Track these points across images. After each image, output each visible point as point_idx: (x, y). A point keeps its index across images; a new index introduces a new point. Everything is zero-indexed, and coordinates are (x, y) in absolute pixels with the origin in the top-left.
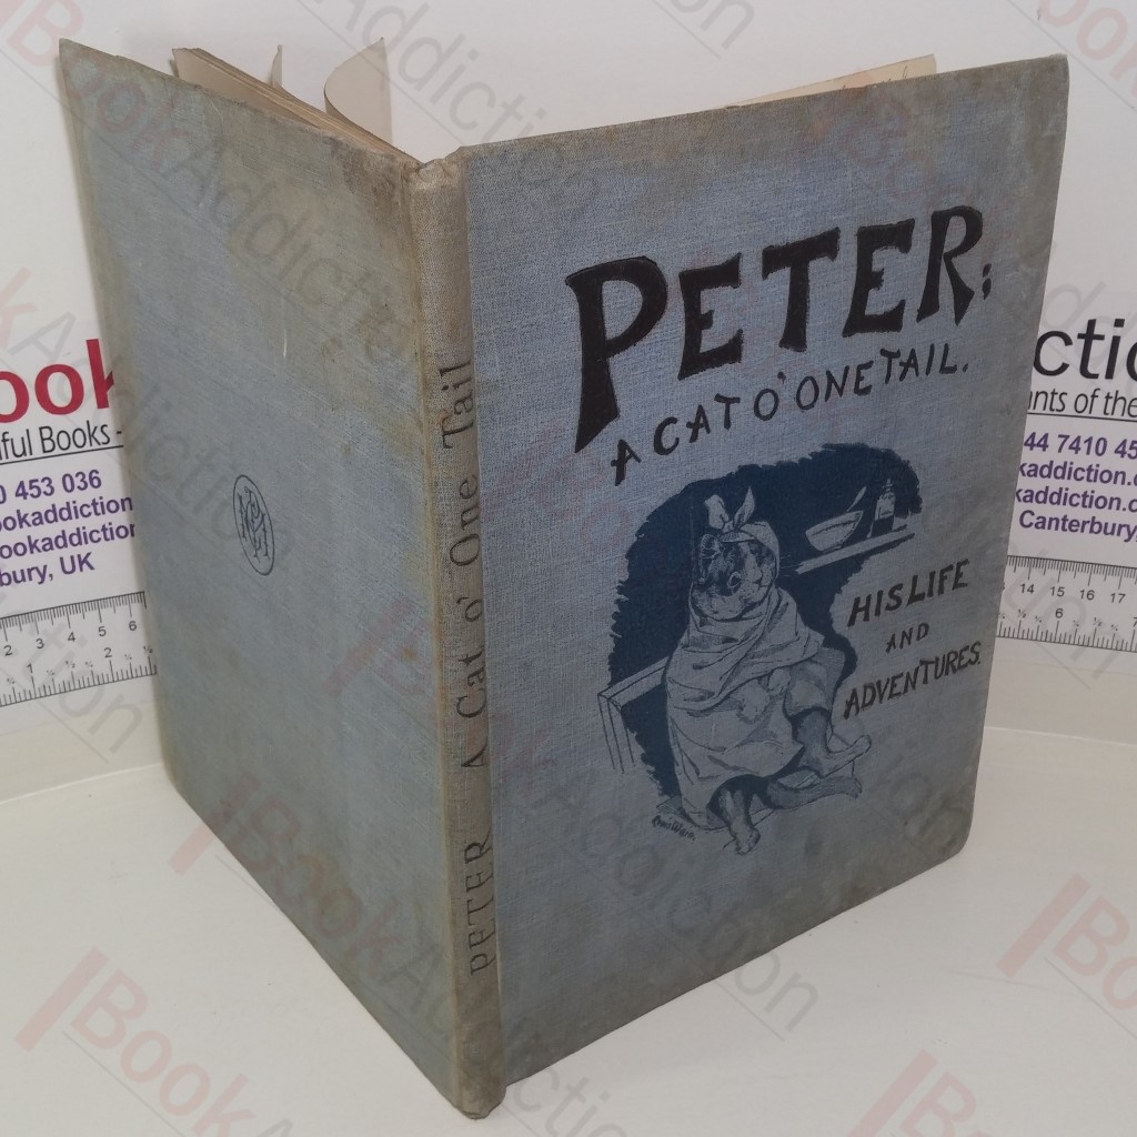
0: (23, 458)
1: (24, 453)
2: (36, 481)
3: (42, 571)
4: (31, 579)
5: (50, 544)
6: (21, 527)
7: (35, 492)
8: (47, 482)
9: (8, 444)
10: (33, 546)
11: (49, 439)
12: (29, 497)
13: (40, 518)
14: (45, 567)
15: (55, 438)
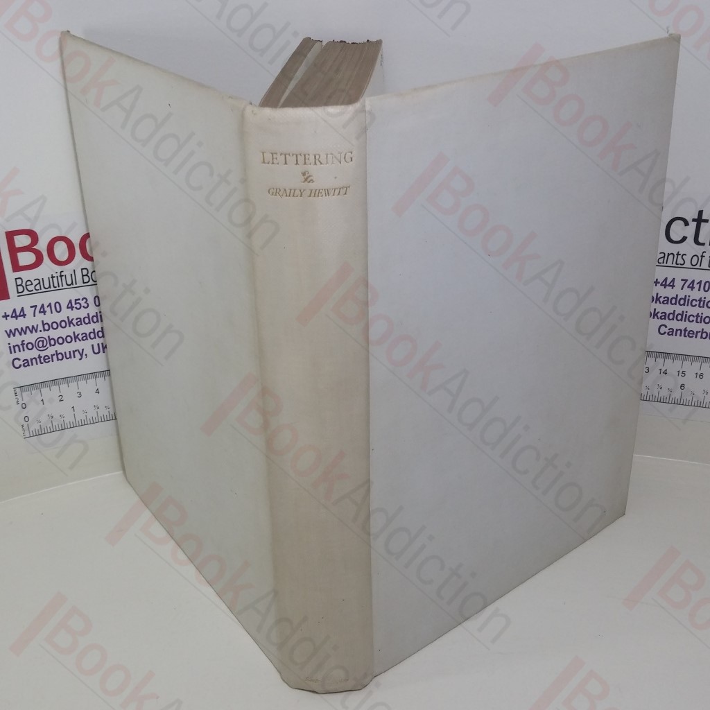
0: (72, 286)
1: (72, 283)
2: (79, 299)
3: (81, 352)
4: (74, 357)
5: (86, 337)
6: (70, 326)
7: (78, 306)
8: (85, 300)
9: (63, 278)
10: (76, 337)
11: (86, 275)
12: (74, 309)
13: (80, 322)
14: (83, 349)
15: (89, 275)
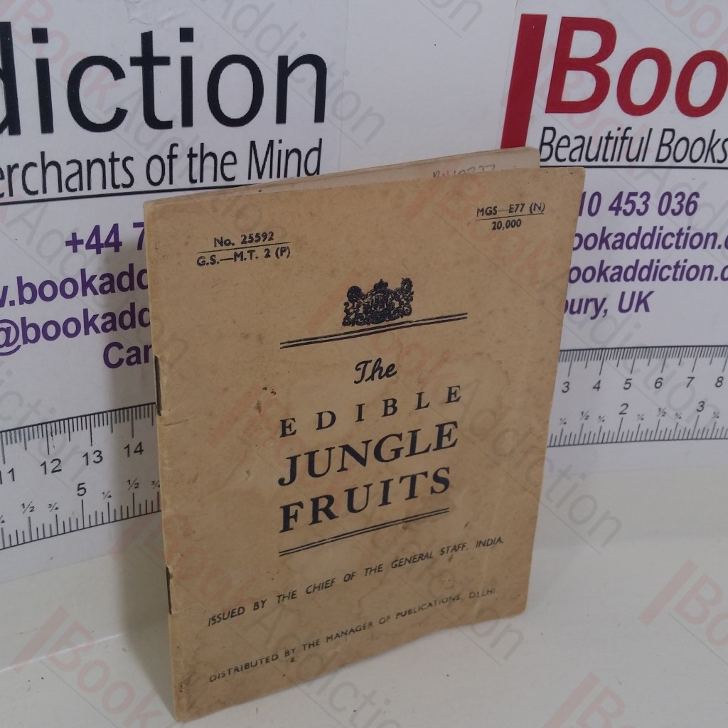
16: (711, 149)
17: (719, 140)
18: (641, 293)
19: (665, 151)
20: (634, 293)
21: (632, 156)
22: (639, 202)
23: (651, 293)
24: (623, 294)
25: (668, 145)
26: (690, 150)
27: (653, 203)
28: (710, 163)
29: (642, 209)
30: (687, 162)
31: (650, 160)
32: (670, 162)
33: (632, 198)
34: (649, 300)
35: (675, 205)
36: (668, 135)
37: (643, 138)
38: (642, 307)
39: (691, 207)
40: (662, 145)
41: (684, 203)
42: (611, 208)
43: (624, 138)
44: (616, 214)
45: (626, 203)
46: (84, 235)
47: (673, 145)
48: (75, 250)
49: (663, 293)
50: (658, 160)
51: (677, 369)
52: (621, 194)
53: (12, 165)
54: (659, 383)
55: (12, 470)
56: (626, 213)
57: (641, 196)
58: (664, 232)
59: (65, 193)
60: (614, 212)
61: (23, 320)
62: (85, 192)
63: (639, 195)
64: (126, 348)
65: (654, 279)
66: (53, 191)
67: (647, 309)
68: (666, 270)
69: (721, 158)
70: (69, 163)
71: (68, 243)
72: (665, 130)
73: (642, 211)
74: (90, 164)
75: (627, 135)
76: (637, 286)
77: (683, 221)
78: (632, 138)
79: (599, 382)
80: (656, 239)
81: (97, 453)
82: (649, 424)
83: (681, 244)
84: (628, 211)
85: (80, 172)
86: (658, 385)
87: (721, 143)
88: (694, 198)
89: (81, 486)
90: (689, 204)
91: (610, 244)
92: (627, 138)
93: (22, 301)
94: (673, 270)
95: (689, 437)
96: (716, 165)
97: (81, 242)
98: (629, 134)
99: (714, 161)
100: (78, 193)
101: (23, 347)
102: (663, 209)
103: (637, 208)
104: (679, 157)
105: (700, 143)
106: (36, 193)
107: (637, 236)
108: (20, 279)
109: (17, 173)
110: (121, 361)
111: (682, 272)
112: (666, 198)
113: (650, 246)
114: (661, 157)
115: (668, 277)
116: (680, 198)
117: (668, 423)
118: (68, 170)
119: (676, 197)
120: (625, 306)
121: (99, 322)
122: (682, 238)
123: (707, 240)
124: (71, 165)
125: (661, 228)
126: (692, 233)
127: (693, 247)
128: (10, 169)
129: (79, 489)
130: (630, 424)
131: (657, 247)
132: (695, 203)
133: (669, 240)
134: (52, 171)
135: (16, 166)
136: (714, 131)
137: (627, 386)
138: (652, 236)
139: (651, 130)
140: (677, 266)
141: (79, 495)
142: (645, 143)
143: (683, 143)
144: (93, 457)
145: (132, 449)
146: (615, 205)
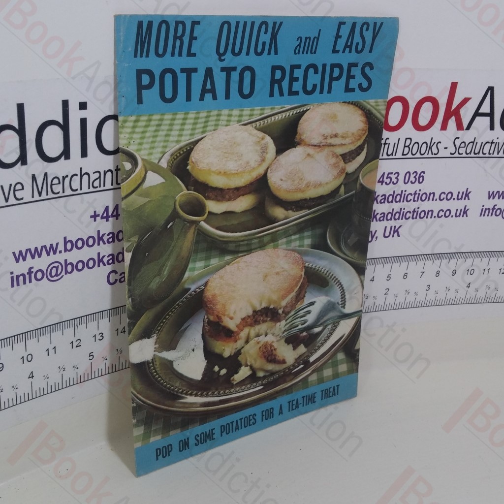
16: (431, 148)
17: (435, 143)
18: (395, 227)
19: (407, 149)
20: (391, 227)
21: (390, 153)
22: (393, 177)
23: (400, 226)
24: (386, 227)
25: (408, 146)
26: (419, 149)
27: (401, 178)
28: (430, 155)
29: (395, 181)
30: (418, 155)
31: (399, 155)
32: (410, 155)
33: (390, 175)
34: (399, 230)
35: (412, 179)
36: (408, 141)
37: (395, 143)
38: (396, 234)
39: (421, 179)
40: (405, 146)
41: (417, 177)
42: (379, 182)
43: (385, 144)
44: (382, 184)
45: (387, 178)
46: (100, 211)
47: (411, 146)
48: (95, 220)
49: (407, 226)
50: (403, 155)
51: (414, 268)
52: (384, 173)
53: (65, 176)
54: (405, 276)
55: (55, 347)
56: (386, 184)
57: (395, 174)
58: (407, 193)
59: (92, 189)
60: (380, 184)
61: (66, 261)
62: (102, 188)
63: (394, 173)
64: (119, 273)
65: (402, 219)
66: (85, 189)
67: (399, 236)
68: (408, 213)
69: (436, 153)
70: (94, 173)
71: (91, 217)
72: (406, 139)
73: (395, 182)
74: (105, 173)
75: (387, 142)
76: (393, 223)
77: (416, 187)
78: (389, 144)
79: (374, 277)
80: (403, 197)
81: (101, 335)
82: (400, 299)
83: (416, 199)
84: (388, 183)
85: (100, 177)
86: (405, 277)
87: (436, 144)
88: (422, 174)
89: (91, 354)
90: (420, 177)
91: (379, 201)
92: (387, 144)
93: (66, 250)
94: (412, 213)
95: (422, 305)
96: (434, 156)
97: (98, 215)
98: (388, 141)
99: (432, 154)
100: (98, 189)
101: (65, 276)
102: (406, 181)
103: (392, 181)
104: (414, 153)
105: (425, 145)
106: (77, 190)
107: (393, 196)
108: (65, 238)
109: (67, 180)
110: (116, 281)
111: (416, 214)
112: (408, 175)
113: (400, 201)
114: (404, 153)
115: (409, 217)
116: (415, 174)
117: (411, 298)
118: (94, 177)
119: (413, 174)
120: (387, 234)
121: (105, 260)
122: (417, 196)
123: (430, 196)
124: (96, 174)
125: (405, 191)
126: (421, 193)
127: (422, 200)
128: (64, 178)
129: (90, 356)
130: (390, 300)
131: (403, 201)
132: (423, 177)
133: (410, 197)
134: (85, 177)
135: (67, 176)
136: (432, 138)
137: (389, 278)
138: (401, 195)
139: (399, 139)
140: (414, 211)
141: (89, 359)
142: (396, 145)
143: (416, 145)
144: (98, 337)
145: (120, 331)
146: (381, 180)
